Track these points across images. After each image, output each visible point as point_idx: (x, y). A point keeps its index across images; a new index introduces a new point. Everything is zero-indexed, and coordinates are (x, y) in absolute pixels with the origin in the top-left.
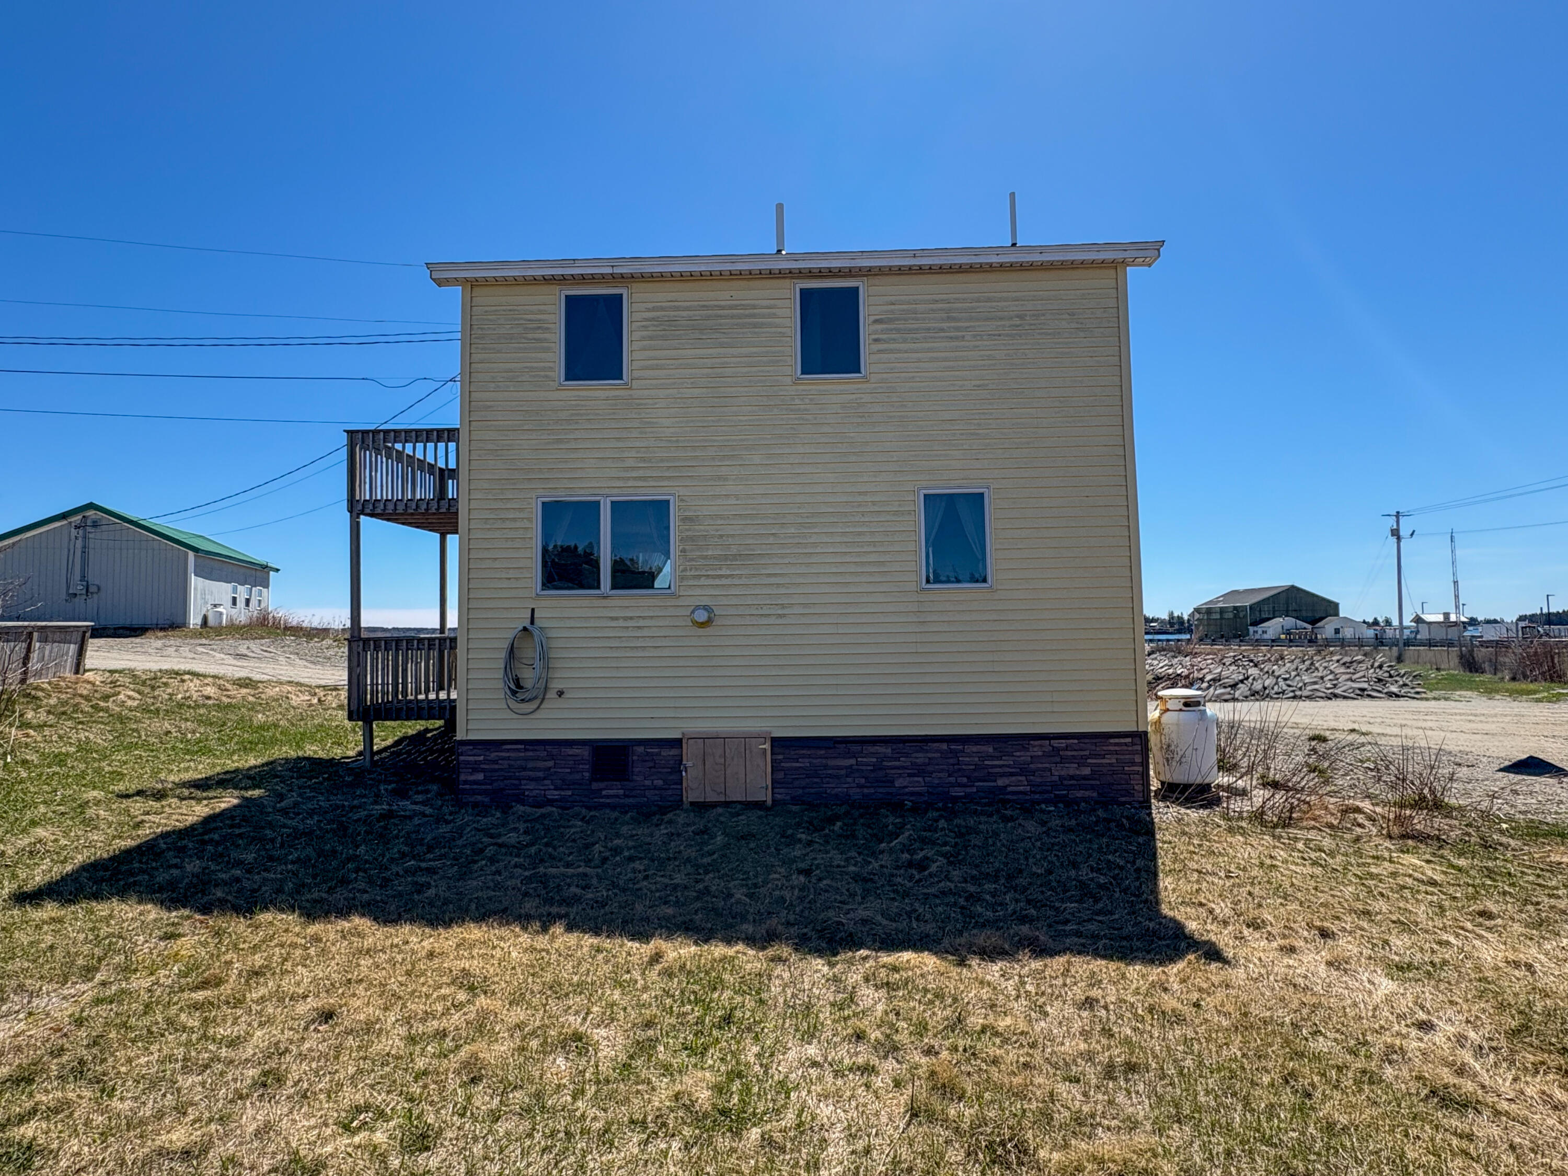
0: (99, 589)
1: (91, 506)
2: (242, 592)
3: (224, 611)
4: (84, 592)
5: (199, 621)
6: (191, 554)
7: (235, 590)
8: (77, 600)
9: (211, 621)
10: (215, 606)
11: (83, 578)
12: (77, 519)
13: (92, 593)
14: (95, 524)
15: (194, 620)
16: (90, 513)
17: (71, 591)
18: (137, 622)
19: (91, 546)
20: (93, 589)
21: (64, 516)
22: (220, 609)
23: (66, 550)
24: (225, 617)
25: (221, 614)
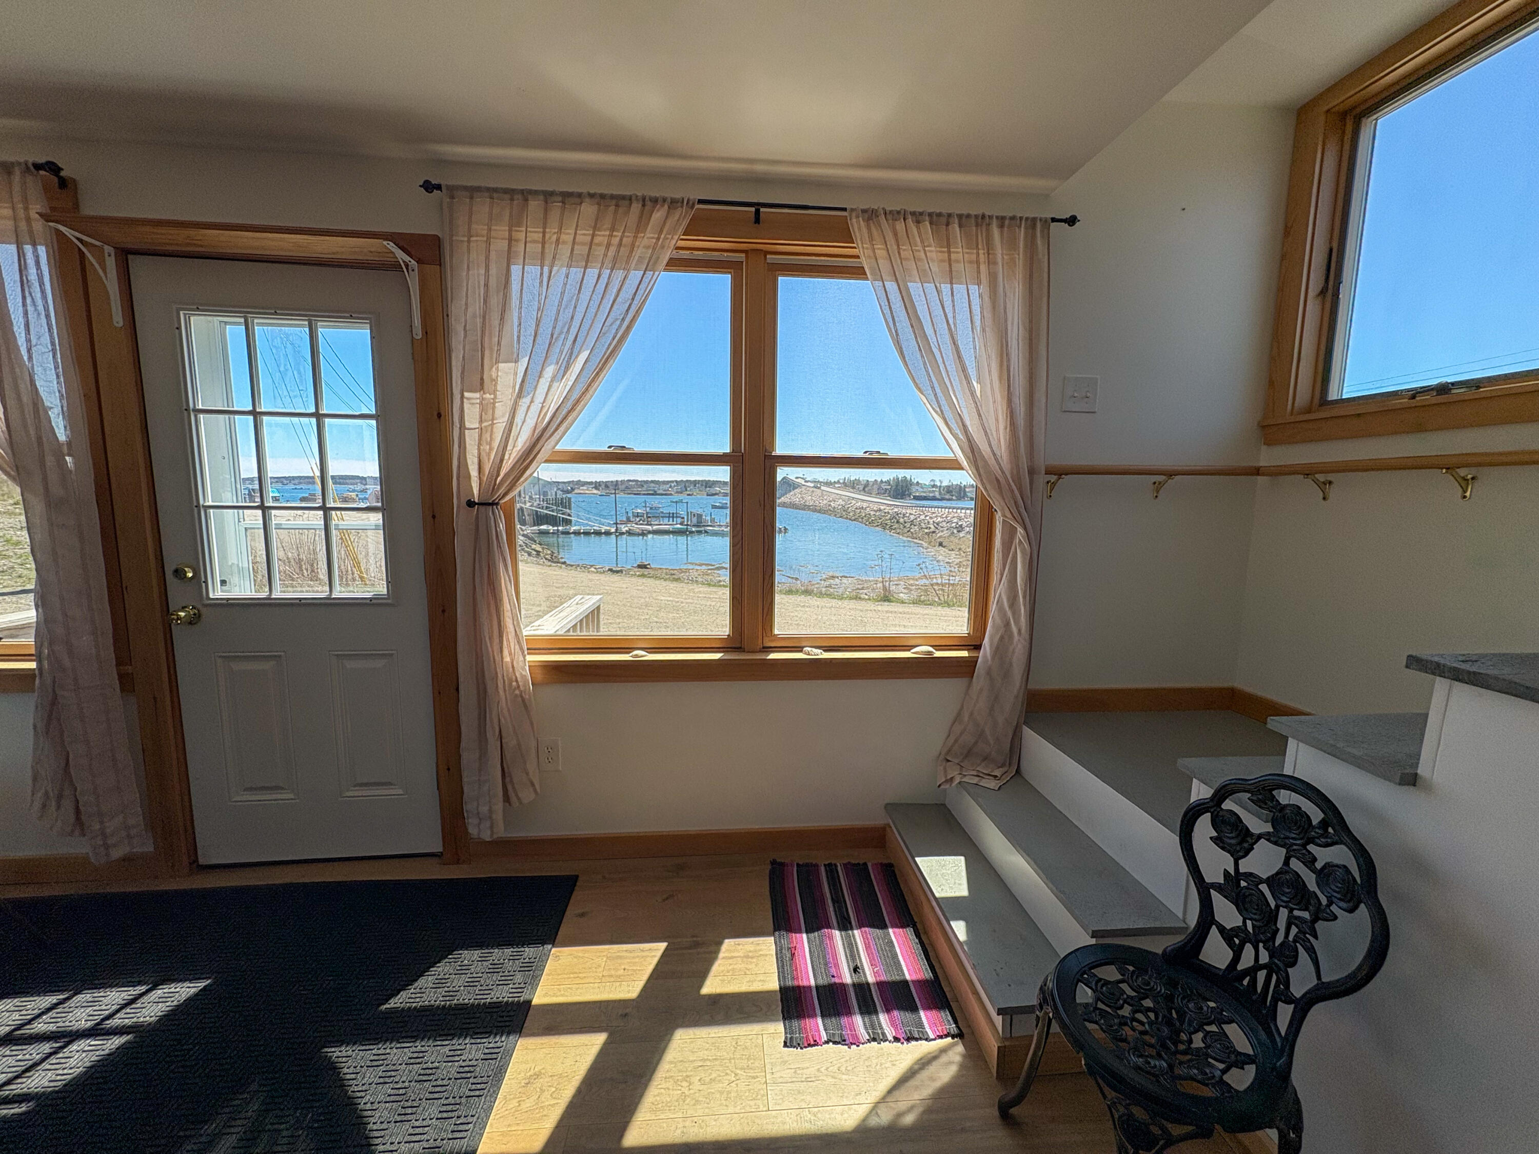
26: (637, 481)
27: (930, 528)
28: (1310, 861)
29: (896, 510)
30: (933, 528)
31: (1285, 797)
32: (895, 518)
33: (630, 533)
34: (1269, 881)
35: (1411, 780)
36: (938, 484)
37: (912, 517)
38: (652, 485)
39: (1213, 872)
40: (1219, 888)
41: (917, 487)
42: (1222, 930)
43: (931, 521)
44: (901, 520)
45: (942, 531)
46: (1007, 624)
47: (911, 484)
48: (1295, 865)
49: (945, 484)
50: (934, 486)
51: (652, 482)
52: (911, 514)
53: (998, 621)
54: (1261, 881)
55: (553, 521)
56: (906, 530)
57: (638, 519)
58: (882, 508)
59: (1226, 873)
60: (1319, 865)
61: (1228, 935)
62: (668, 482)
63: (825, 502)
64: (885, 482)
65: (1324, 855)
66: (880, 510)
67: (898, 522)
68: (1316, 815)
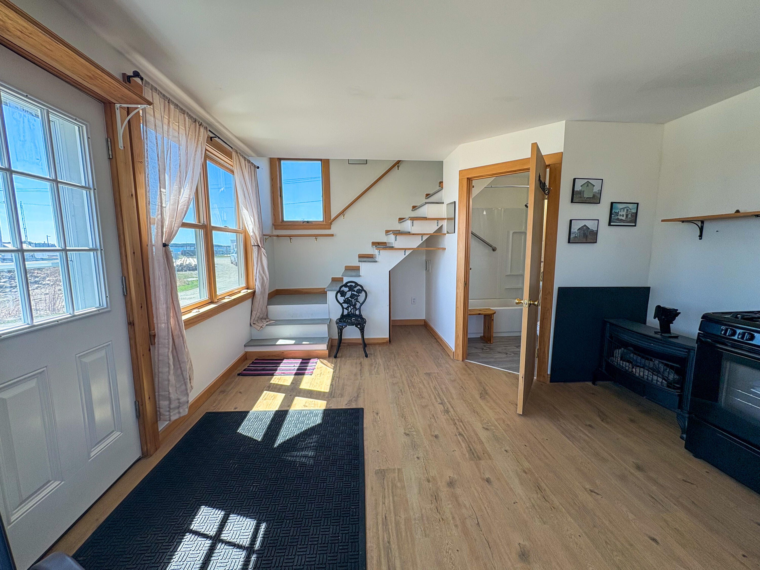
28: (354, 291)
31: (349, 284)
34: (350, 297)
35: (360, 276)
39: (341, 301)
40: (343, 303)
42: (345, 308)
46: (263, 278)
48: (353, 292)
53: (260, 277)
54: (349, 298)
59: (344, 300)
60: (356, 291)
61: (346, 309)
65: (356, 289)
68: (354, 284)
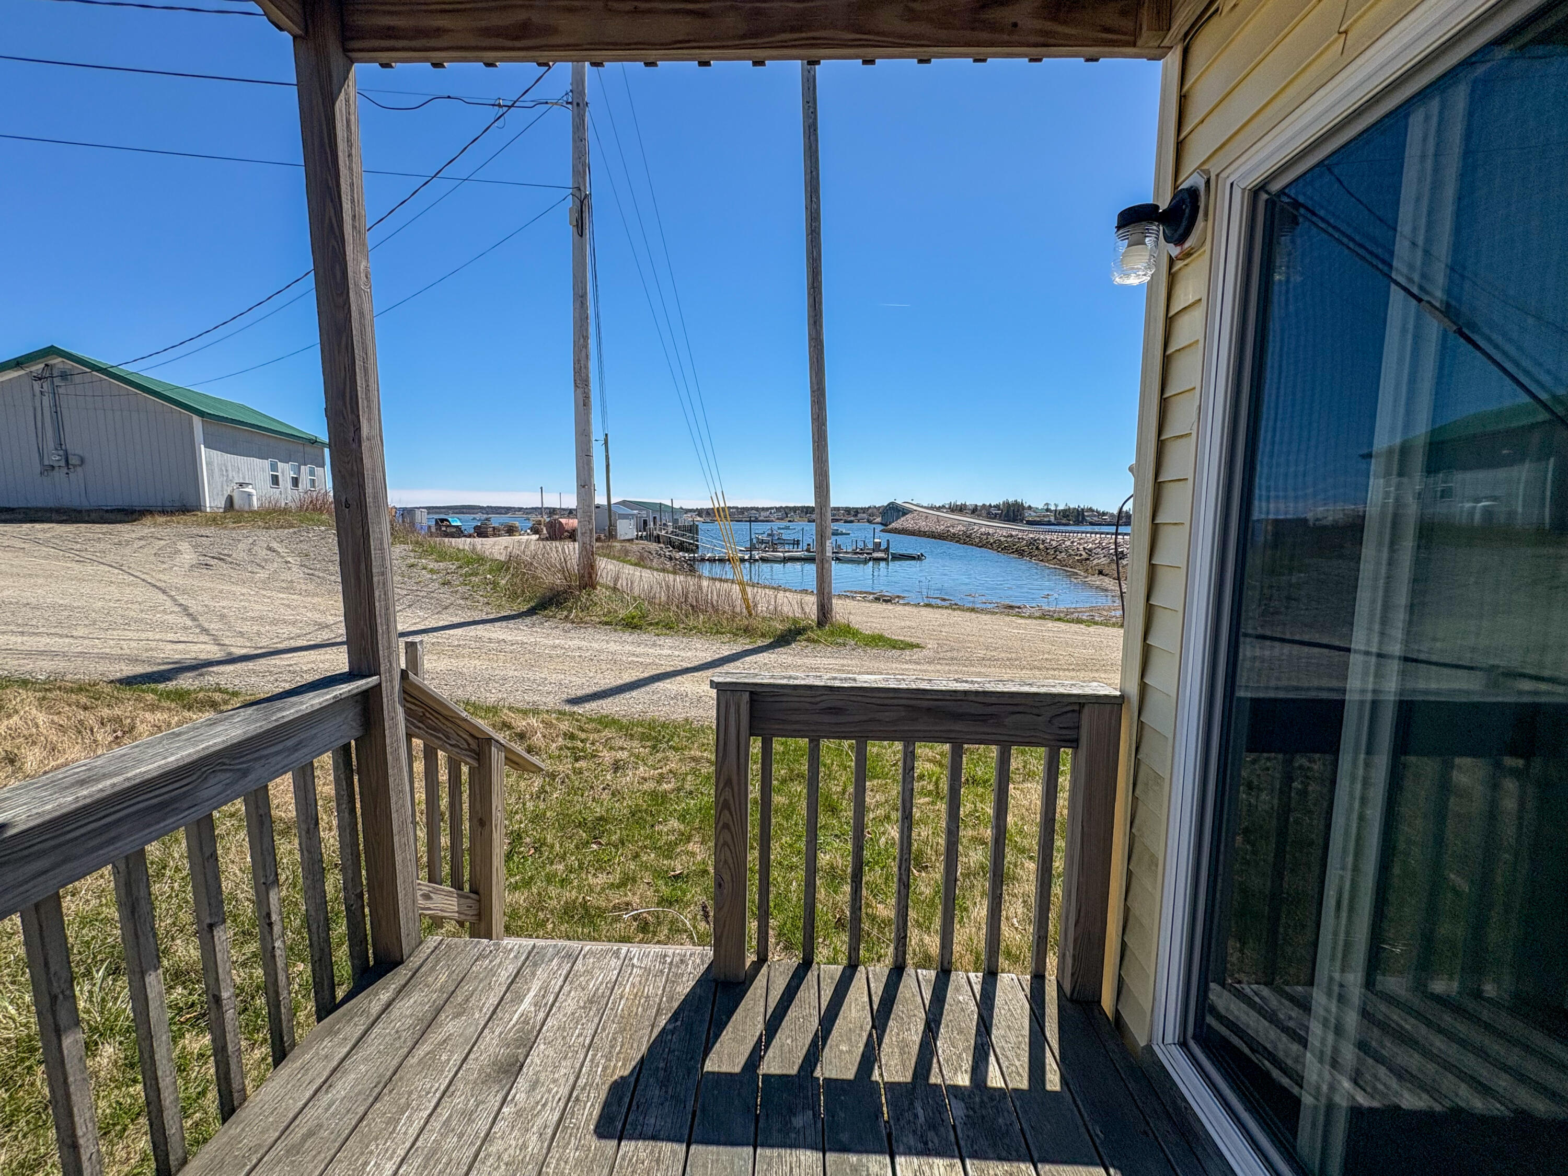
0: (82, 461)
1: (51, 351)
2: (286, 470)
3: (254, 492)
4: (63, 463)
5: (221, 503)
6: (197, 421)
7: (274, 467)
8: (56, 473)
9: (237, 502)
10: (241, 485)
11: (60, 444)
12: (38, 367)
13: (74, 466)
14: (64, 376)
15: (212, 501)
16: (57, 361)
17: (46, 463)
18: (136, 502)
19: (64, 405)
20: (74, 461)
21: (18, 363)
22: (249, 489)
23: (32, 409)
24: (255, 499)
25: (250, 495)
26: (737, 508)
27: (1081, 555)
29: (1031, 536)
30: (1085, 556)
32: (1032, 543)
33: (764, 560)
36: (1053, 508)
37: (1054, 543)
38: (754, 512)
41: (1030, 512)
43: (1081, 548)
44: (1041, 546)
45: (1099, 558)
47: (1024, 508)
49: (1061, 507)
50: (1048, 510)
51: (752, 508)
52: (1052, 540)
55: (681, 547)
56: (1050, 557)
57: (763, 546)
58: (1014, 533)
62: (767, 509)
63: (942, 527)
64: (995, 506)
66: (1012, 536)
67: (1037, 548)
